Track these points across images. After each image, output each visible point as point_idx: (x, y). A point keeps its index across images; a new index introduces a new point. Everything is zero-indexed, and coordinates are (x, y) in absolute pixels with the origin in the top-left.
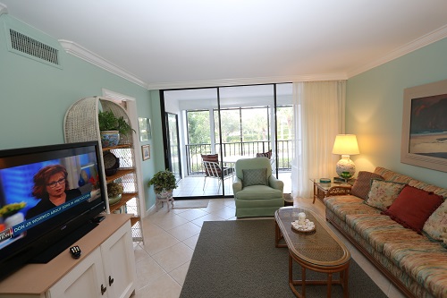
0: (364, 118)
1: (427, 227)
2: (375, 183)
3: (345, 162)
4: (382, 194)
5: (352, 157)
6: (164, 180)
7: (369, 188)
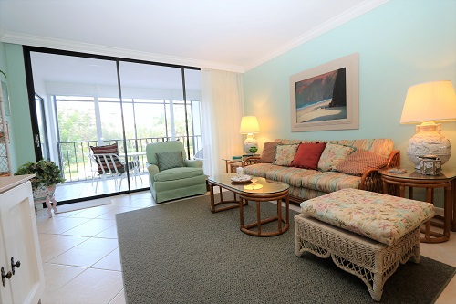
0: (260, 104)
1: (321, 165)
2: (279, 147)
3: (250, 140)
4: (287, 153)
5: (255, 136)
6: (42, 171)
7: (275, 153)
